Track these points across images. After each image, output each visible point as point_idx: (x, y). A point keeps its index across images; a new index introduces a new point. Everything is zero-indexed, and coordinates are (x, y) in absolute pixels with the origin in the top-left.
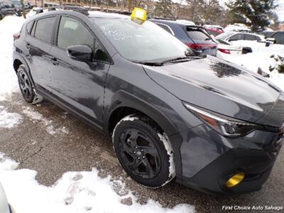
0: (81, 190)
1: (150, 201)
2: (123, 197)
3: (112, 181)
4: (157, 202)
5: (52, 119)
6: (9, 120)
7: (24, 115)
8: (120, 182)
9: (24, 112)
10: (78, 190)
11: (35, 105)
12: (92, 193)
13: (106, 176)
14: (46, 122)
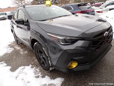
0: (23, 73)
1: (46, 77)
2: (36, 75)
3: (35, 69)
4: (49, 77)
5: (23, 49)
6: (9, 51)
7: (15, 48)
8: (38, 70)
9: (15, 47)
10: (22, 73)
11: (19, 44)
12: (26, 74)
13: (34, 68)
14: (21, 50)
